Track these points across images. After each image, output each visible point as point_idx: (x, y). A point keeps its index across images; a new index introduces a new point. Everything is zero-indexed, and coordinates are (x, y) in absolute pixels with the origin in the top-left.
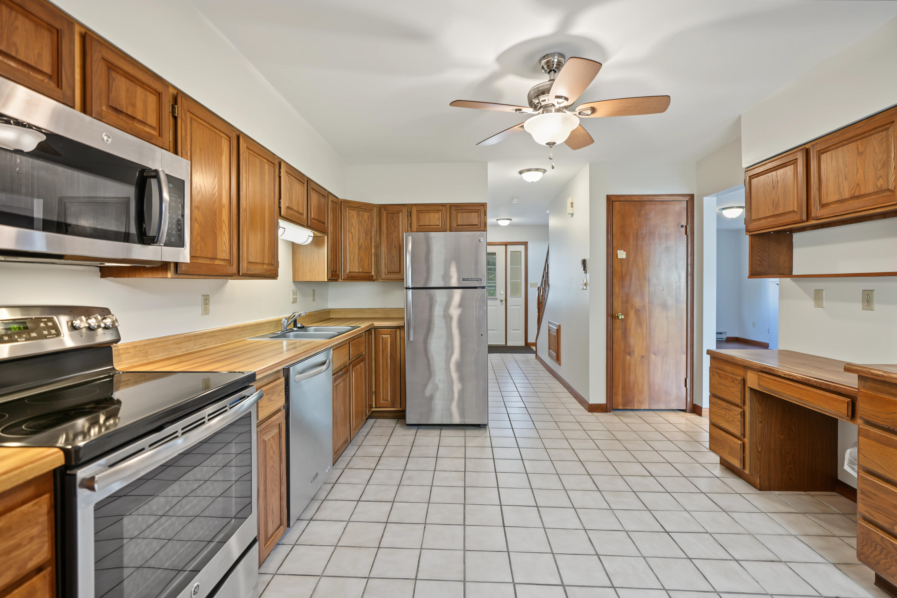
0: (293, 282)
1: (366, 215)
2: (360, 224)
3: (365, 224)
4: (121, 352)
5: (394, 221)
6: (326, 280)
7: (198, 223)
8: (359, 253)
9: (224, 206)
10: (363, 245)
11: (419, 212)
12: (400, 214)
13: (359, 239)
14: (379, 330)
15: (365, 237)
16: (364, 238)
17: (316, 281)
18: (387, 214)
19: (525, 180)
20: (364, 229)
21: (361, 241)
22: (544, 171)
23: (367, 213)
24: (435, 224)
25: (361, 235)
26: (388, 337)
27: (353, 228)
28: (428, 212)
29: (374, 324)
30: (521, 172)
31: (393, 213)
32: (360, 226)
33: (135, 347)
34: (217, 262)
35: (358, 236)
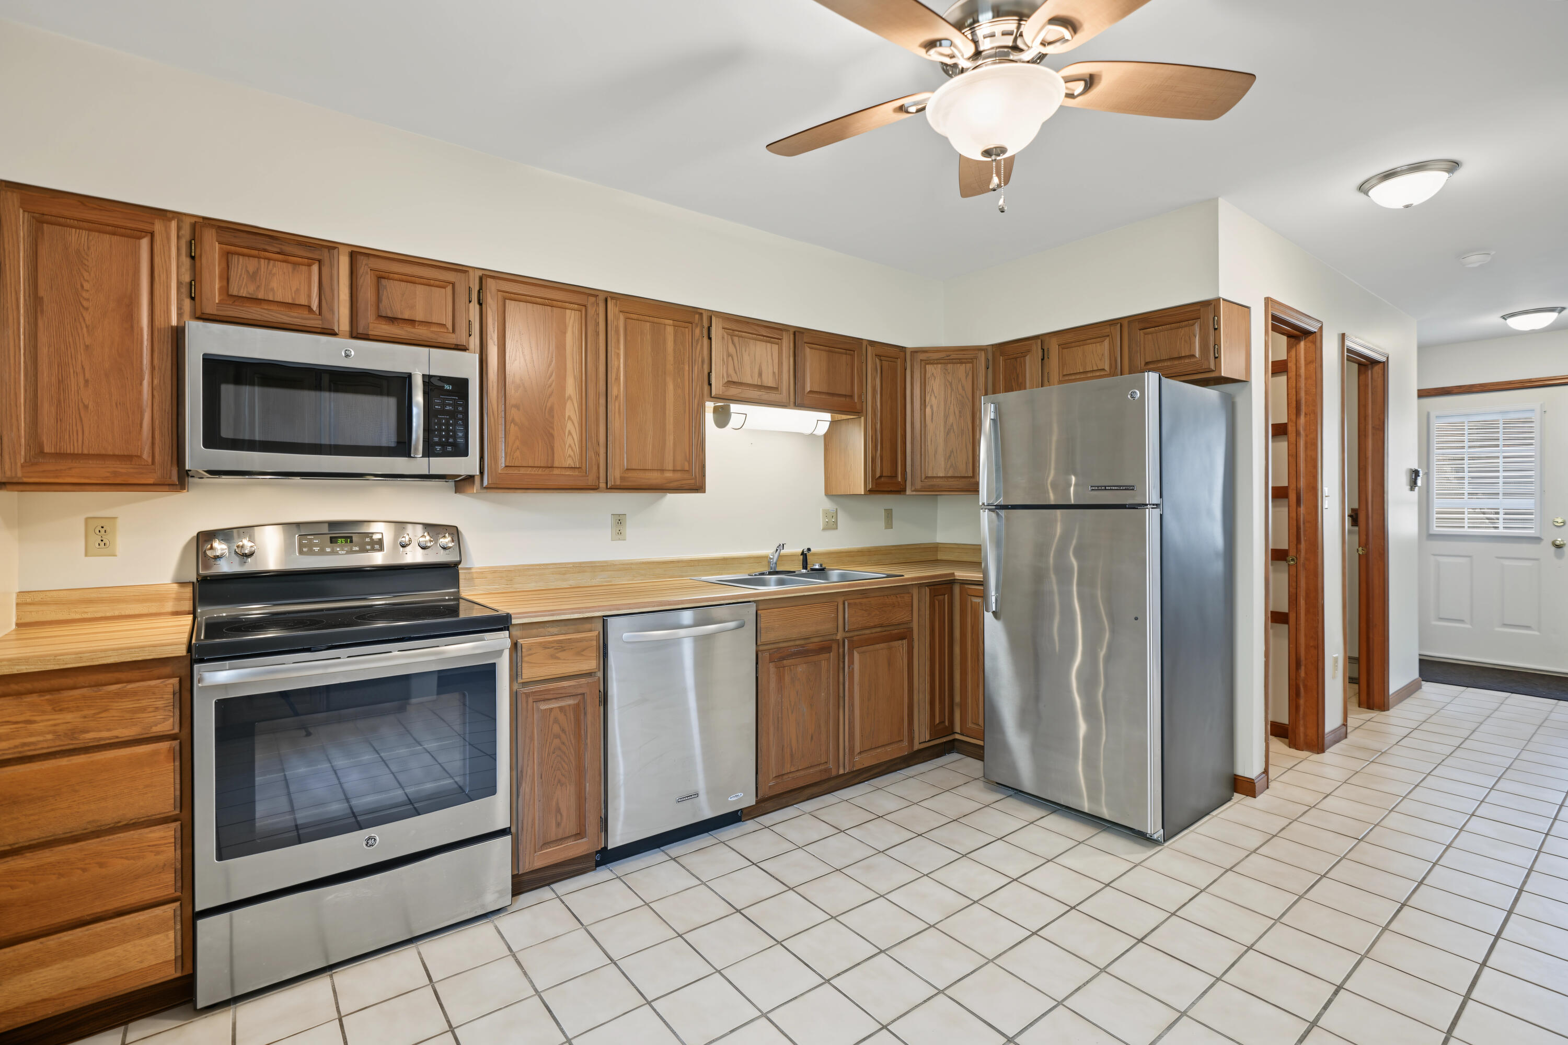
0: (825, 495)
1: (962, 369)
2: (949, 387)
3: (960, 387)
4: (475, 576)
5: (1016, 372)
6: (863, 493)
7: (516, 424)
8: (946, 441)
9: (570, 397)
10: (955, 427)
11: (1063, 346)
12: (1028, 358)
13: (946, 417)
14: (967, 586)
15: (960, 412)
16: (957, 413)
17: (851, 493)
18: (1005, 360)
19: (1382, 207)
20: (958, 396)
21: (951, 419)
22: (1453, 166)
23: (964, 365)
24: (1095, 368)
25: (952, 407)
26: (979, 603)
27: (933, 398)
28: (1083, 342)
29: (955, 574)
30: (1363, 188)
31: (1016, 358)
32: (949, 392)
33: (495, 572)
34: (556, 472)
35: (945, 410)
